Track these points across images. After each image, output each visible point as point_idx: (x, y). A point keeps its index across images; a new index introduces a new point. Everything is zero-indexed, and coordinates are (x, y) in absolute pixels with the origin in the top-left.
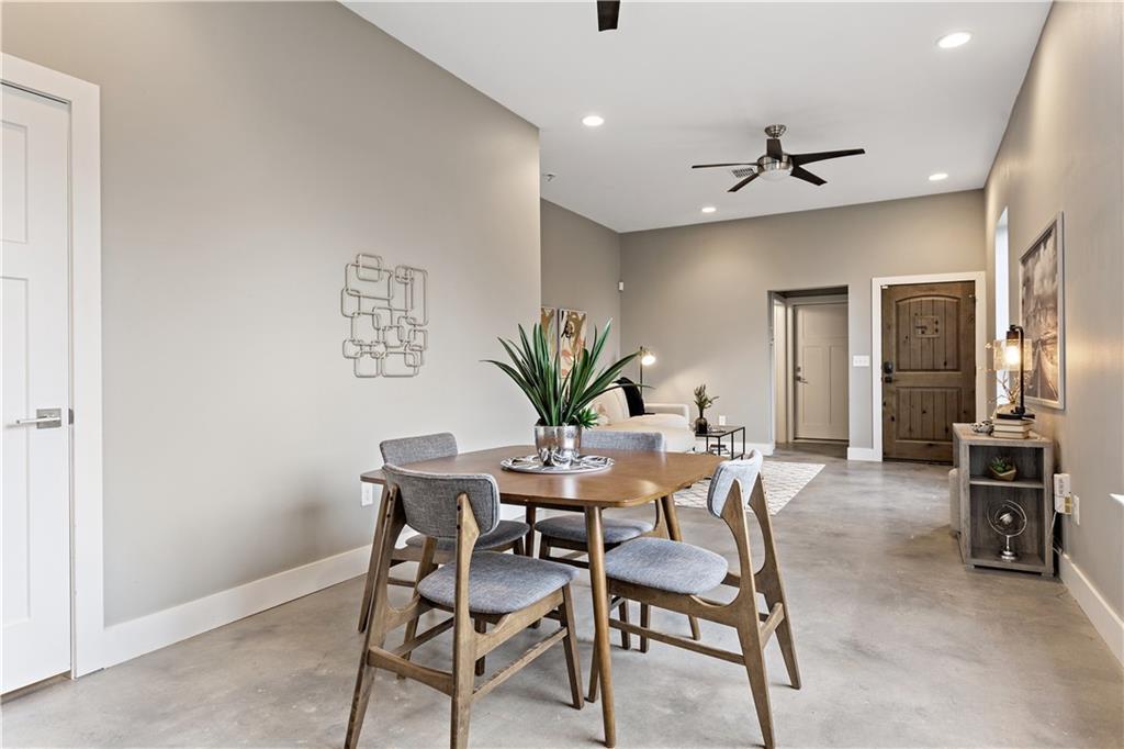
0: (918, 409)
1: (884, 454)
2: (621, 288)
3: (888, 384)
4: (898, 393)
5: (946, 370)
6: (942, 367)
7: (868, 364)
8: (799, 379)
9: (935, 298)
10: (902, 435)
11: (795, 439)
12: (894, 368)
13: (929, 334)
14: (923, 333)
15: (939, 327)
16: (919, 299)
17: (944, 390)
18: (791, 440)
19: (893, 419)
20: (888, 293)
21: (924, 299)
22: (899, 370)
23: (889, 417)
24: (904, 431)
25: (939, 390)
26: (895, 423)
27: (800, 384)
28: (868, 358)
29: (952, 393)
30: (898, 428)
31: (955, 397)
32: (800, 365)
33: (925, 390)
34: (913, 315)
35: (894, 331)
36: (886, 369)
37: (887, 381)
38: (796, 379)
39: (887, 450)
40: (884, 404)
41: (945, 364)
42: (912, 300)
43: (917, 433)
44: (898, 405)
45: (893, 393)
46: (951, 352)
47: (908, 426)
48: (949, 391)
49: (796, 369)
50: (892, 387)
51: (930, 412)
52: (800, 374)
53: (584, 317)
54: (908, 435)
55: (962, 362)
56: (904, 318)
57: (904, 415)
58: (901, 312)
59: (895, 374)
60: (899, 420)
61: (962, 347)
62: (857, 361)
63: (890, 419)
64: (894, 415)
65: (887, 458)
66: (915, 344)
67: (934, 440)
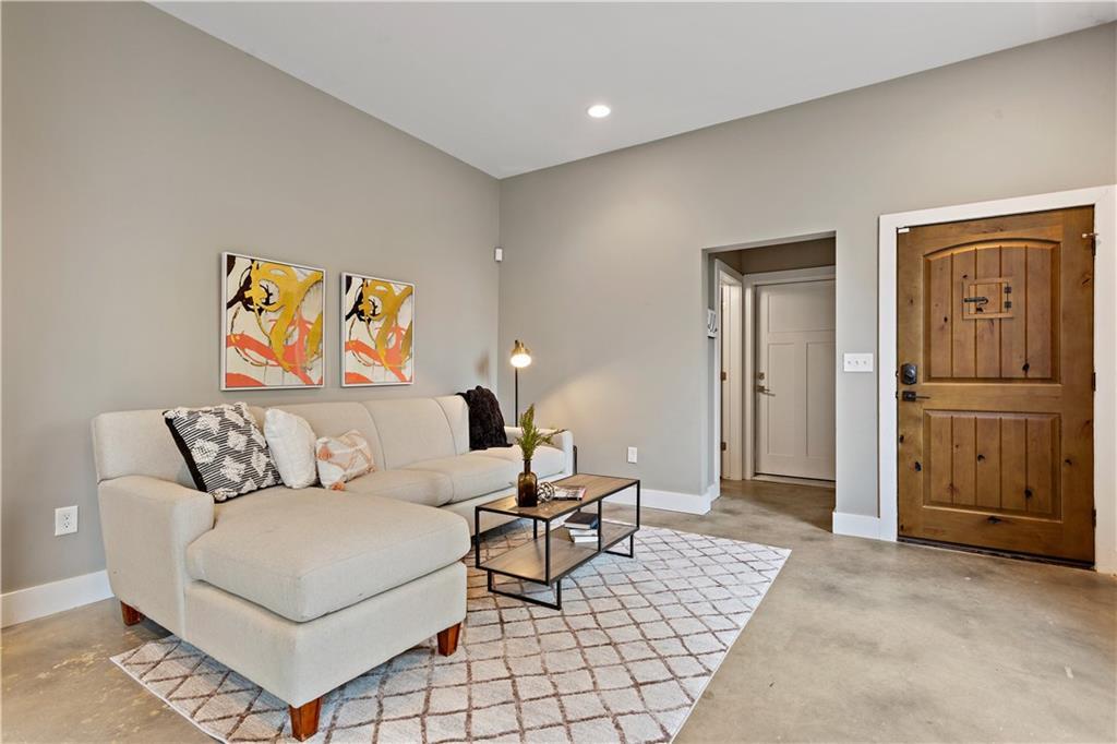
0: (969, 451)
1: (901, 528)
2: (499, 257)
3: (910, 405)
4: (927, 420)
5: (1026, 380)
6: (1021, 374)
7: (870, 368)
8: (762, 389)
9: (1004, 245)
10: (934, 496)
11: (756, 474)
12: (921, 377)
13: (990, 312)
14: (979, 310)
15: (1011, 298)
16: (972, 248)
17: (1022, 418)
18: (749, 476)
19: (918, 466)
20: (909, 240)
21: (979, 247)
22: (929, 378)
23: (910, 463)
24: (939, 488)
25: (1011, 417)
26: (921, 475)
27: (763, 398)
28: (870, 357)
29: (1041, 424)
30: (928, 483)
31: (1047, 430)
32: (763, 369)
33: (979, 416)
34: (956, 278)
35: (921, 308)
36: (904, 375)
37: (906, 398)
38: (758, 389)
39: (906, 523)
40: (901, 439)
41: (1026, 368)
42: (956, 252)
43: (967, 494)
44: (928, 441)
45: (917, 420)
46: (1038, 345)
47: (946, 482)
48: (1031, 418)
49: (757, 376)
50: (917, 409)
51: (993, 459)
52: (763, 383)
53: (409, 292)
54: (947, 496)
55: (1063, 363)
56: (941, 282)
57: (940, 458)
58: (935, 273)
59: (922, 385)
60: (929, 469)
61: (1063, 337)
62: (851, 362)
63: (912, 467)
64: (921, 461)
65: (905, 535)
66: (963, 331)
67: (1000, 510)
